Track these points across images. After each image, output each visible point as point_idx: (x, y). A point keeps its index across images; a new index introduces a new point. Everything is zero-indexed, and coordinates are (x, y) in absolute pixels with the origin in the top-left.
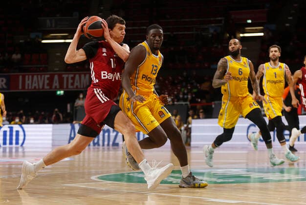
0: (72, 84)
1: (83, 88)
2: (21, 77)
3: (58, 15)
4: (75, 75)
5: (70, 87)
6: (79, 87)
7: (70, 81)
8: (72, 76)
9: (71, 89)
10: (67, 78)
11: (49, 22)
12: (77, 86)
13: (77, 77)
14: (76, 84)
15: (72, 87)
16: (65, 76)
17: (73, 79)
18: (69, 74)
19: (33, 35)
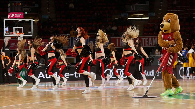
0: (148, 43)
1: (154, 46)
2: (117, 40)
3: (137, 3)
4: (149, 38)
5: (146, 45)
6: (152, 45)
7: (146, 42)
8: (147, 38)
9: (147, 46)
10: (145, 40)
11: (132, 8)
12: (150, 45)
13: (150, 39)
14: (149, 43)
15: (147, 45)
16: (143, 39)
17: (148, 40)
18: (145, 37)
19: (123, 15)
